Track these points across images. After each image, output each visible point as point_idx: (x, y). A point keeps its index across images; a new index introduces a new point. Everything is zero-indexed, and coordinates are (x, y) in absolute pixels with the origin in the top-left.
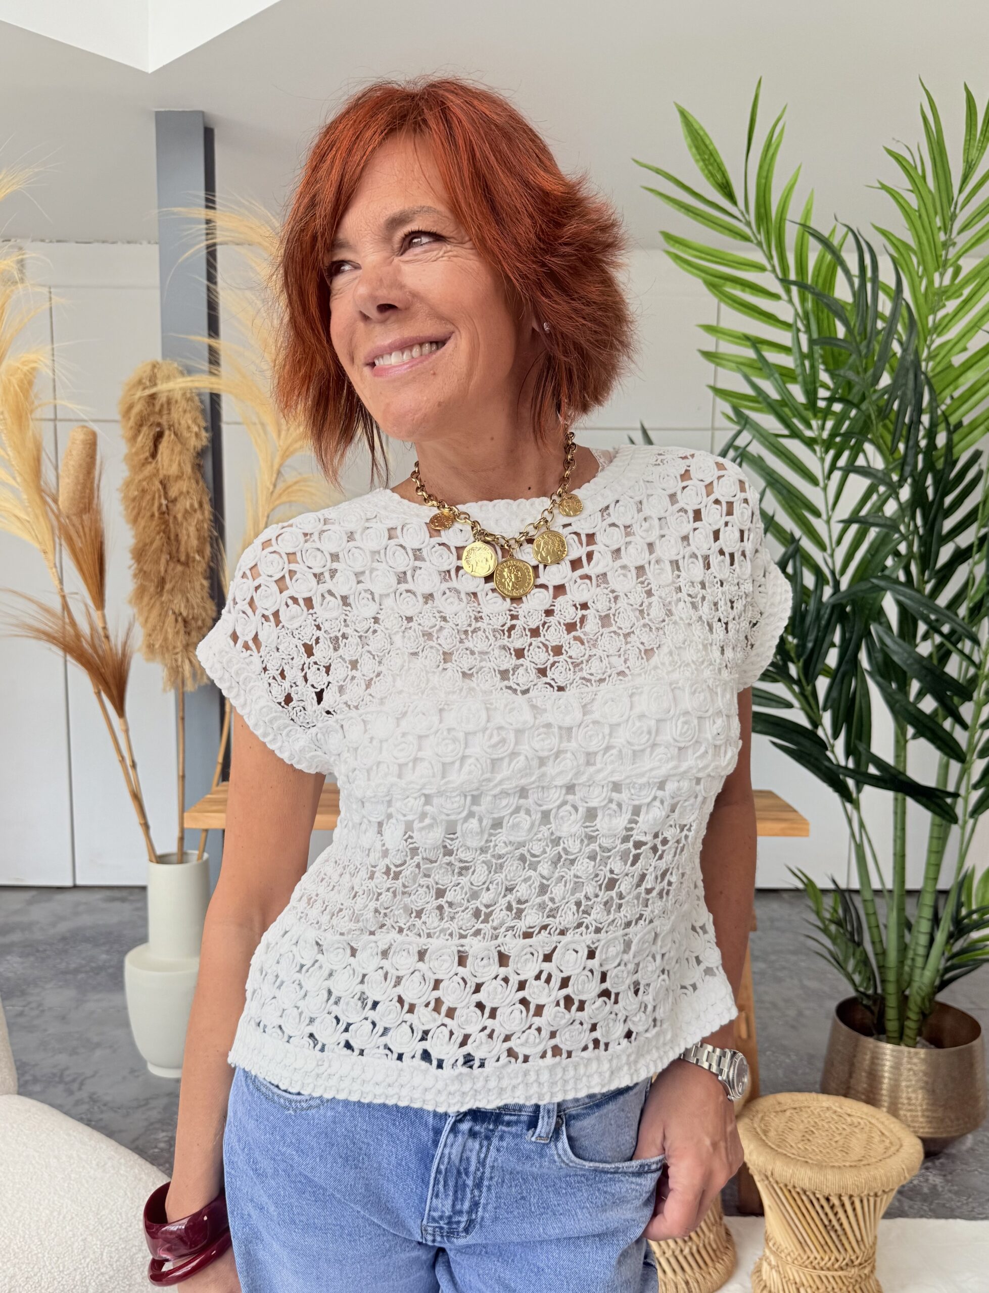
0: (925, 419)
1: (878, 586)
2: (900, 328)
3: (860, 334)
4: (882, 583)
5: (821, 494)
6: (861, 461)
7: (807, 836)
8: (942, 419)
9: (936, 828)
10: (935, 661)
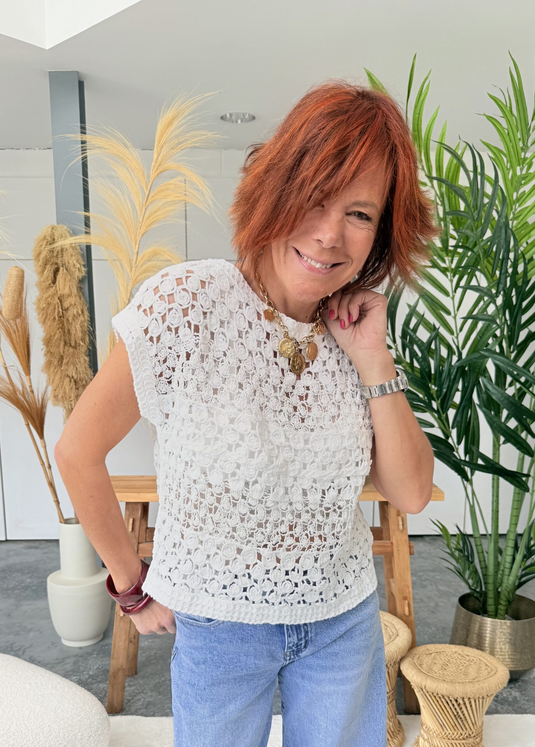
0: (512, 255)
1: (484, 355)
2: (497, 202)
3: (473, 207)
4: (486, 354)
5: (451, 301)
6: (474, 283)
7: (443, 500)
8: (521, 256)
9: (516, 495)
10: (517, 398)
